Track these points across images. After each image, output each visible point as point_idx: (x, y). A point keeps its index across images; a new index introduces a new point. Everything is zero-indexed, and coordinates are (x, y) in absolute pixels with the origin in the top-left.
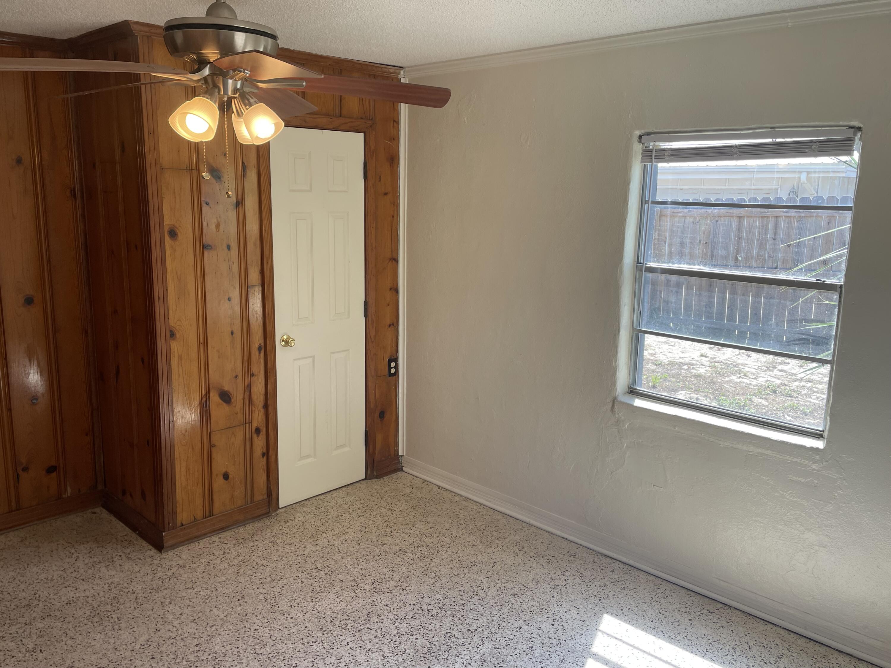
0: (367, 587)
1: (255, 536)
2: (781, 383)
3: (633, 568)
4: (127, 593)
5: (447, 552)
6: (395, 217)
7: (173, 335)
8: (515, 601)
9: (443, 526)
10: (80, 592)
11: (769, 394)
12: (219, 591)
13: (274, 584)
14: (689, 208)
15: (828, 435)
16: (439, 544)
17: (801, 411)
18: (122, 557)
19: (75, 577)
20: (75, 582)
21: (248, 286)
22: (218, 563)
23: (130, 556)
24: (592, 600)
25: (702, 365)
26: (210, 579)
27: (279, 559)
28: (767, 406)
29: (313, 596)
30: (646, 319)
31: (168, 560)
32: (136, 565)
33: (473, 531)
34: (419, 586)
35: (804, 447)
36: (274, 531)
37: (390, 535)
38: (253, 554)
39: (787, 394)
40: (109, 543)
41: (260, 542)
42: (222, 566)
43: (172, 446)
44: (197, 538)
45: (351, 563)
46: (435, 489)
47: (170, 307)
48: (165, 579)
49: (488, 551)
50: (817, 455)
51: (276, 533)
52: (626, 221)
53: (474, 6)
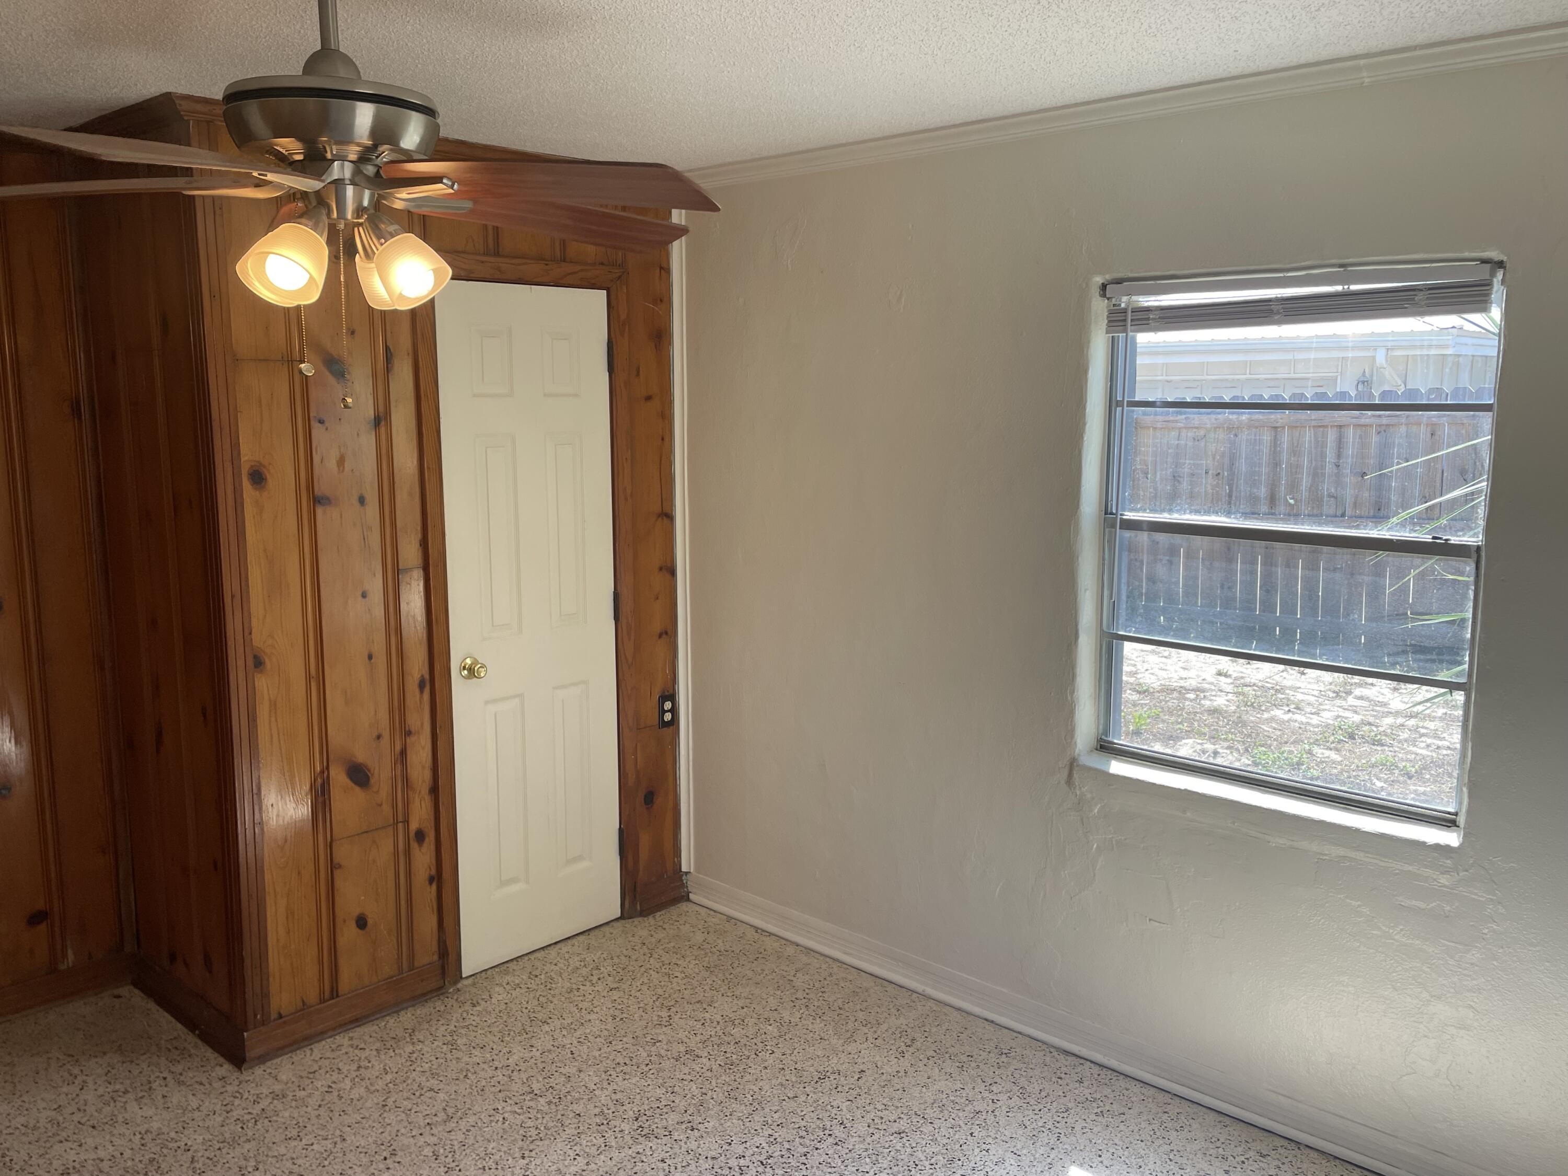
0: (626, 1127)
1: (417, 1033)
2: (1362, 720)
3: (1116, 1074)
4: (176, 1151)
5: (773, 1052)
6: (667, 439)
7: (259, 663)
8: (901, 1144)
9: (764, 1002)
10: (87, 1150)
11: (1342, 740)
12: (349, 1142)
13: (452, 1125)
14: (1185, 413)
15: (1467, 822)
16: (759, 1039)
17: (1402, 770)
18: (168, 1080)
19: (79, 1122)
20: (79, 1131)
21: (398, 570)
22: (348, 1087)
23: (182, 1078)
24: (1044, 1138)
25: (1221, 691)
26: (331, 1119)
27: (462, 1077)
28: (1340, 763)
29: (525, 1147)
30: (1124, 614)
31: (253, 1085)
32: (193, 1095)
33: (820, 1013)
34: (723, 1121)
35: (1423, 844)
36: (453, 1023)
37: (666, 1024)
38: (412, 1068)
39: (1374, 740)
40: (145, 1054)
41: (426, 1043)
42: (355, 1094)
43: (259, 870)
44: (309, 1040)
45: (596, 1080)
46: (750, 933)
47: (253, 610)
48: (248, 1121)
49: (849, 1049)
50: (1447, 859)
51: (455, 1027)
52: (1083, 438)
53: (799, 57)
